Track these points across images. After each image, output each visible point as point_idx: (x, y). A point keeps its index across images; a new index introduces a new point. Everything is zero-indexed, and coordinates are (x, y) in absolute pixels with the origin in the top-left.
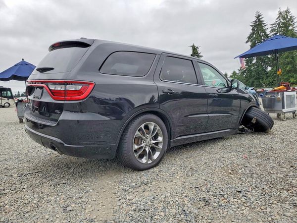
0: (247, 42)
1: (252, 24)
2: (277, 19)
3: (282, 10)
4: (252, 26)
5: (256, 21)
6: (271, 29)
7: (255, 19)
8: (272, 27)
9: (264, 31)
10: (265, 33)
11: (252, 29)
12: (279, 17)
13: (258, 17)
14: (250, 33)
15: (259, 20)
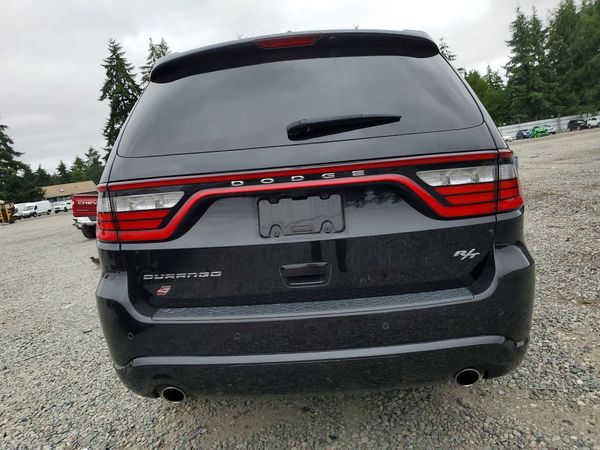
0: (102, 98)
1: (106, 64)
2: (149, 58)
3: (154, 43)
4: (106, 67)
5: (111, 60)
6: (142, 76)
7: (110, 54)
8: (143, 73)
9: (129, 78)
10: (133, 82)
11: (108, 74)
12: (152, 55)
13: (115, 50)
14: (105, 82)
15: (117, 57)
